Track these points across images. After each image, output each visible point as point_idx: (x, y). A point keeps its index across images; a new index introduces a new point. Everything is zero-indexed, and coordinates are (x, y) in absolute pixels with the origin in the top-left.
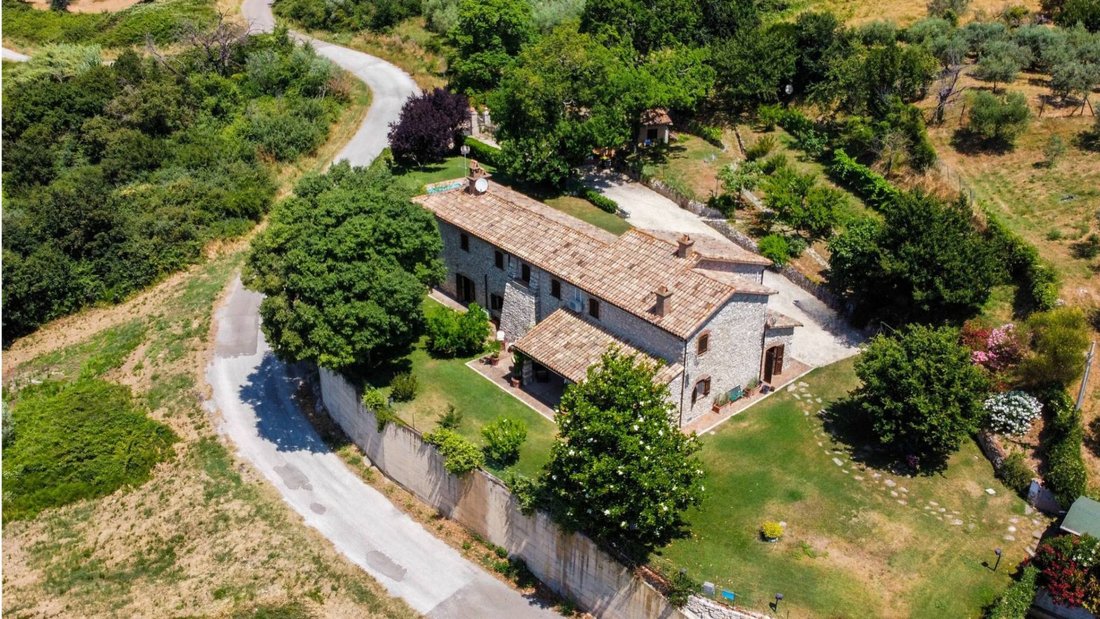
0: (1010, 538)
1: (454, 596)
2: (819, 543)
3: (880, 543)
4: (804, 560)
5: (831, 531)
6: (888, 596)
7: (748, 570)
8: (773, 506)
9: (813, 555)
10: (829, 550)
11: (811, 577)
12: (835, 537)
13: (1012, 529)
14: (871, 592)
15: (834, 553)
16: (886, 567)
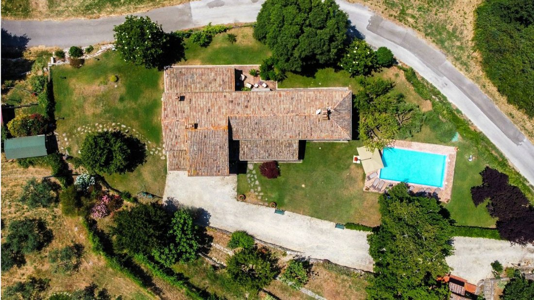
0: (64, 135)
1: (191, 13)
2: (103, 88)
3: (90, 102)
4: (102, 79)
5: (103, 95)
6: (77, 86)
7: (111, 64)
8: (123, 90)
9: (101, 83)
10: (99, 88)
11: (97, 76)
12: (101, 93)
13: (66, 139)
14: (81, 84)
15: (97, 88)
16: (83, 95)
